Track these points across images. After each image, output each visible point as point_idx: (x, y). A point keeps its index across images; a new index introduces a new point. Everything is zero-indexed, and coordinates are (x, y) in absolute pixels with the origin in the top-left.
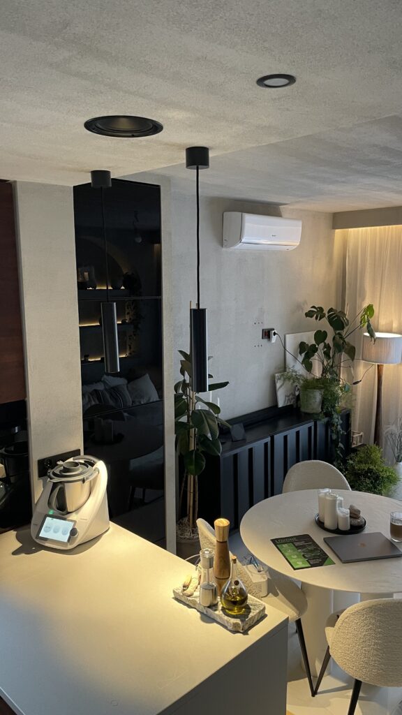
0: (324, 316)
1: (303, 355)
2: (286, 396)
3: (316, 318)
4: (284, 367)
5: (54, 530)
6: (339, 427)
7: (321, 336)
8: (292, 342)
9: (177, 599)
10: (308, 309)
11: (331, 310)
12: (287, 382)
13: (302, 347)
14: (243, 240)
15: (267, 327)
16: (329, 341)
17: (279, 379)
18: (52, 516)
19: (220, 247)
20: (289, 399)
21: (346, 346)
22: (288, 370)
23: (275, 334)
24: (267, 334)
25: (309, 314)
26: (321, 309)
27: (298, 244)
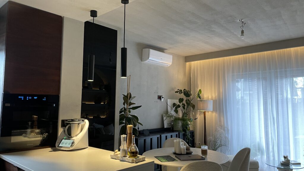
0: (182, 93)
1: (175, 107)
2: (168, 124)
3: (179, 93)
4: (167, 112)
5: (65, 143)
6: (189, 136)
7: (181, 100)
8: (170, 102)
9: (112, 158)
10: (176, 90)
11: (185, 90)
12: (168, 118)
13: (174, 105)
14: (149, 59)
15: (160, 95)
16: (184, 102)
17: (165, 116)
18: (65, 139)
19: (141, 61)
20: (169, 125)
21: (191, 104)
22: (168, 113)
23: (163, 98)
24: (160, 98)
25: (177, 92)
26: (181, 90)
27: (171, 64)
